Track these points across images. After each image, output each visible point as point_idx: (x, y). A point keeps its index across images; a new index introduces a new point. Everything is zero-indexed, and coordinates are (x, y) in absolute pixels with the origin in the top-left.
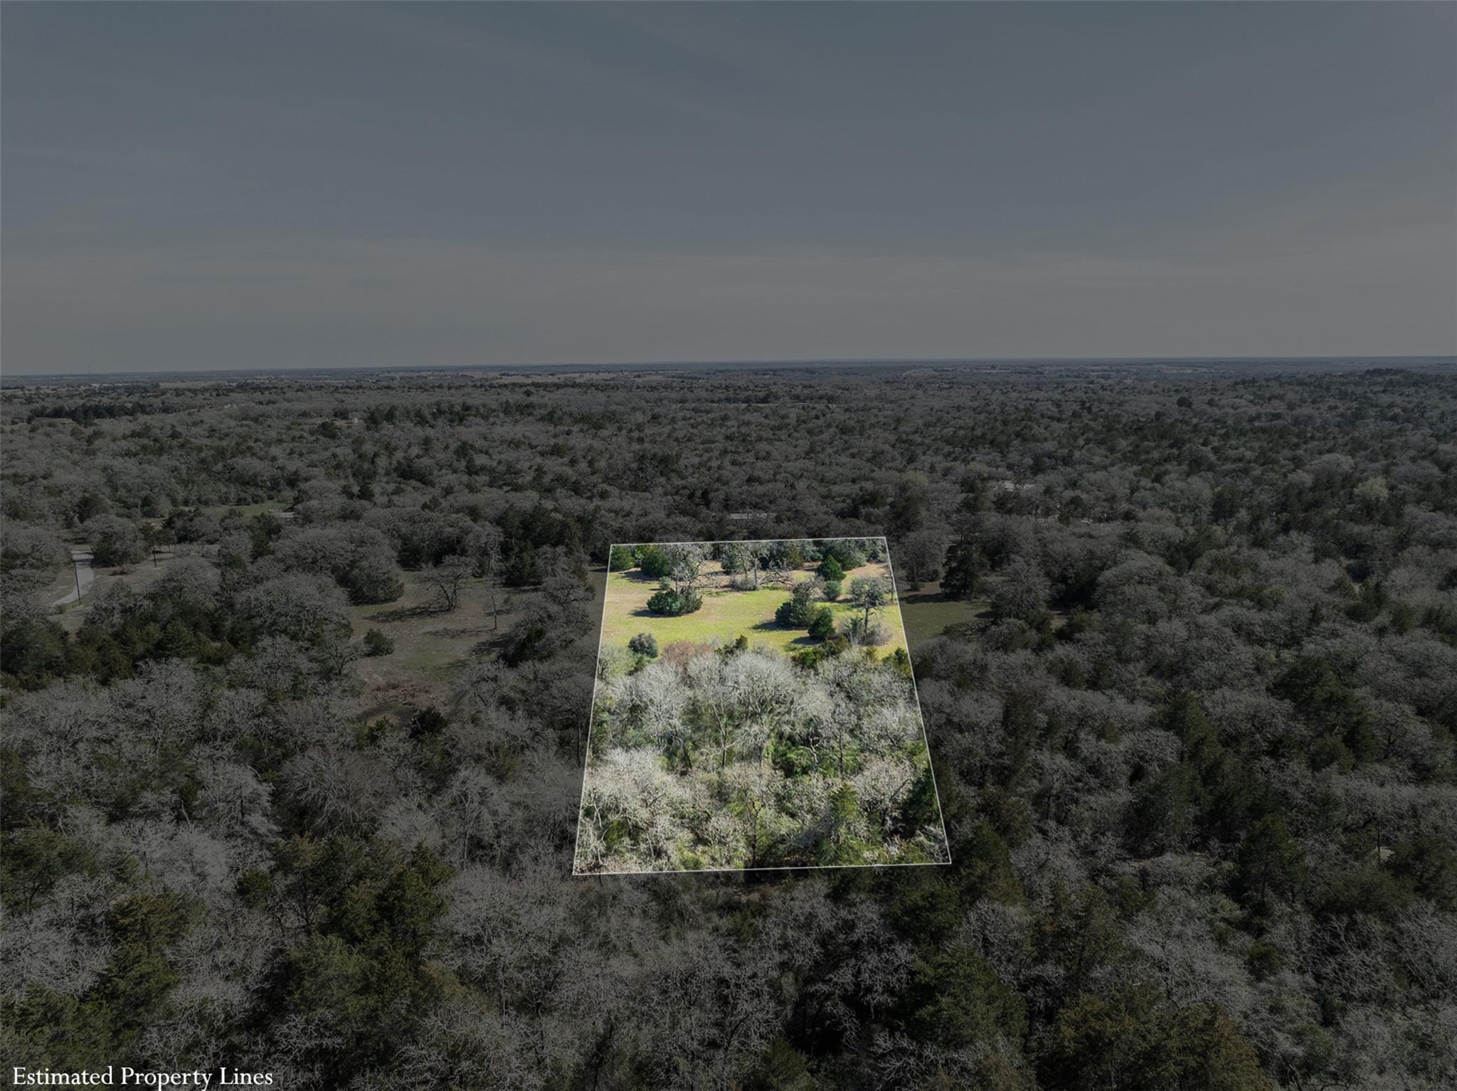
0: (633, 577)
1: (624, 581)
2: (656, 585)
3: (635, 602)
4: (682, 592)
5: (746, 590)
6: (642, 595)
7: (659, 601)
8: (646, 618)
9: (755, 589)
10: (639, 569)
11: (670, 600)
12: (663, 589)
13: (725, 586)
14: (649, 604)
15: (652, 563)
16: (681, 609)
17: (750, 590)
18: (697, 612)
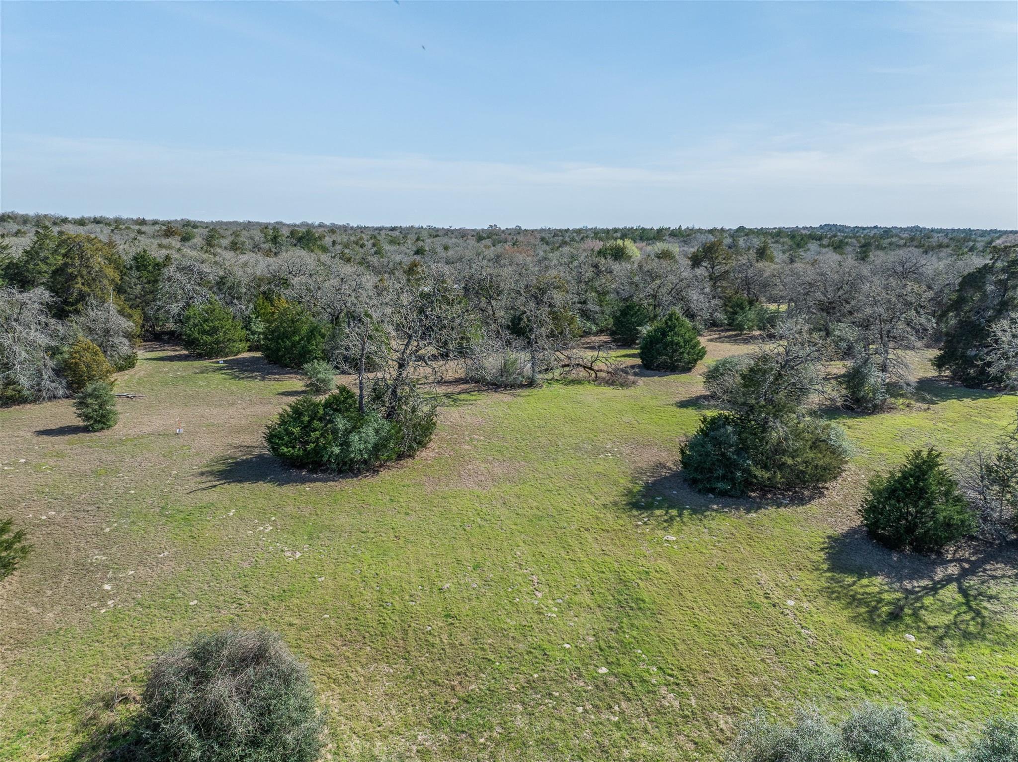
0: (243, 368)
1: (218, 376)
2: (296, 383)
3: (238, 430)
4: (377, 397)
5: (513, 386)
6: (260, 410)
7: (307, 428)
8: (264, 487)
9: (531, 384)
10: (258, 354)
11: (341, 423)
12: (318, 391)
13: (459, 381)
14: (272, 437)
15: (285, 336)
16: (378, 448)
17: (522, 386)
18: (422, 454)
